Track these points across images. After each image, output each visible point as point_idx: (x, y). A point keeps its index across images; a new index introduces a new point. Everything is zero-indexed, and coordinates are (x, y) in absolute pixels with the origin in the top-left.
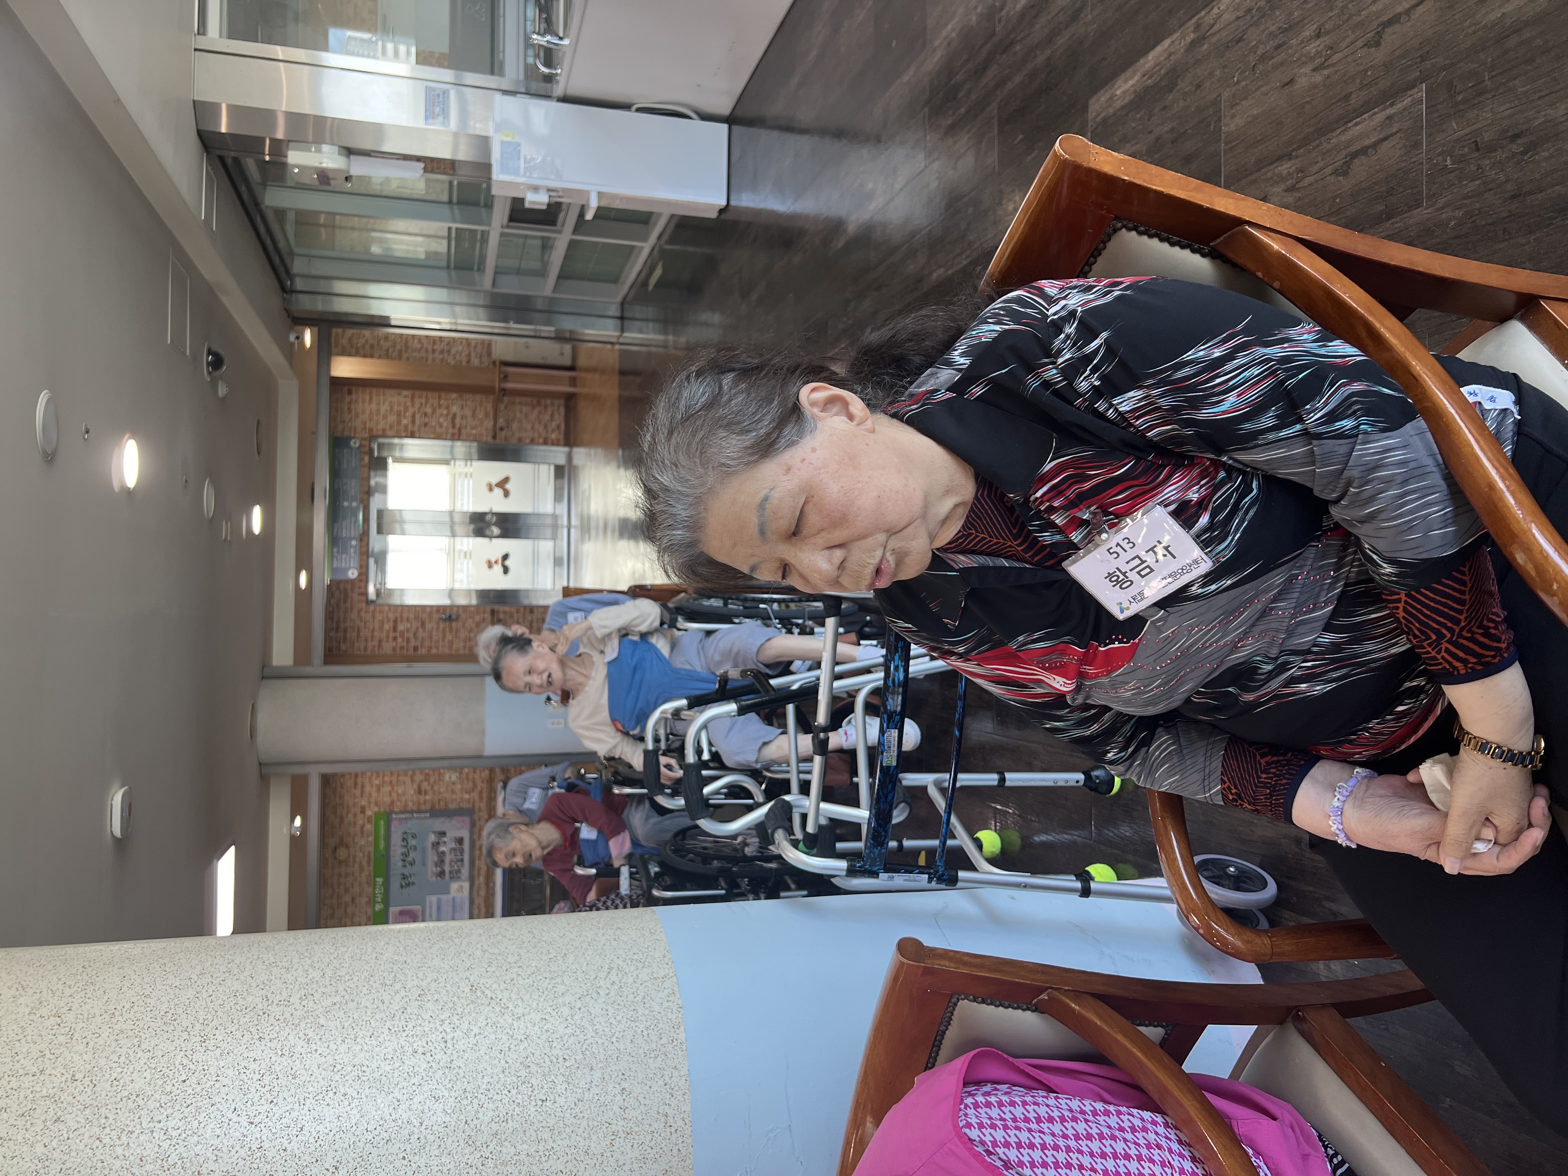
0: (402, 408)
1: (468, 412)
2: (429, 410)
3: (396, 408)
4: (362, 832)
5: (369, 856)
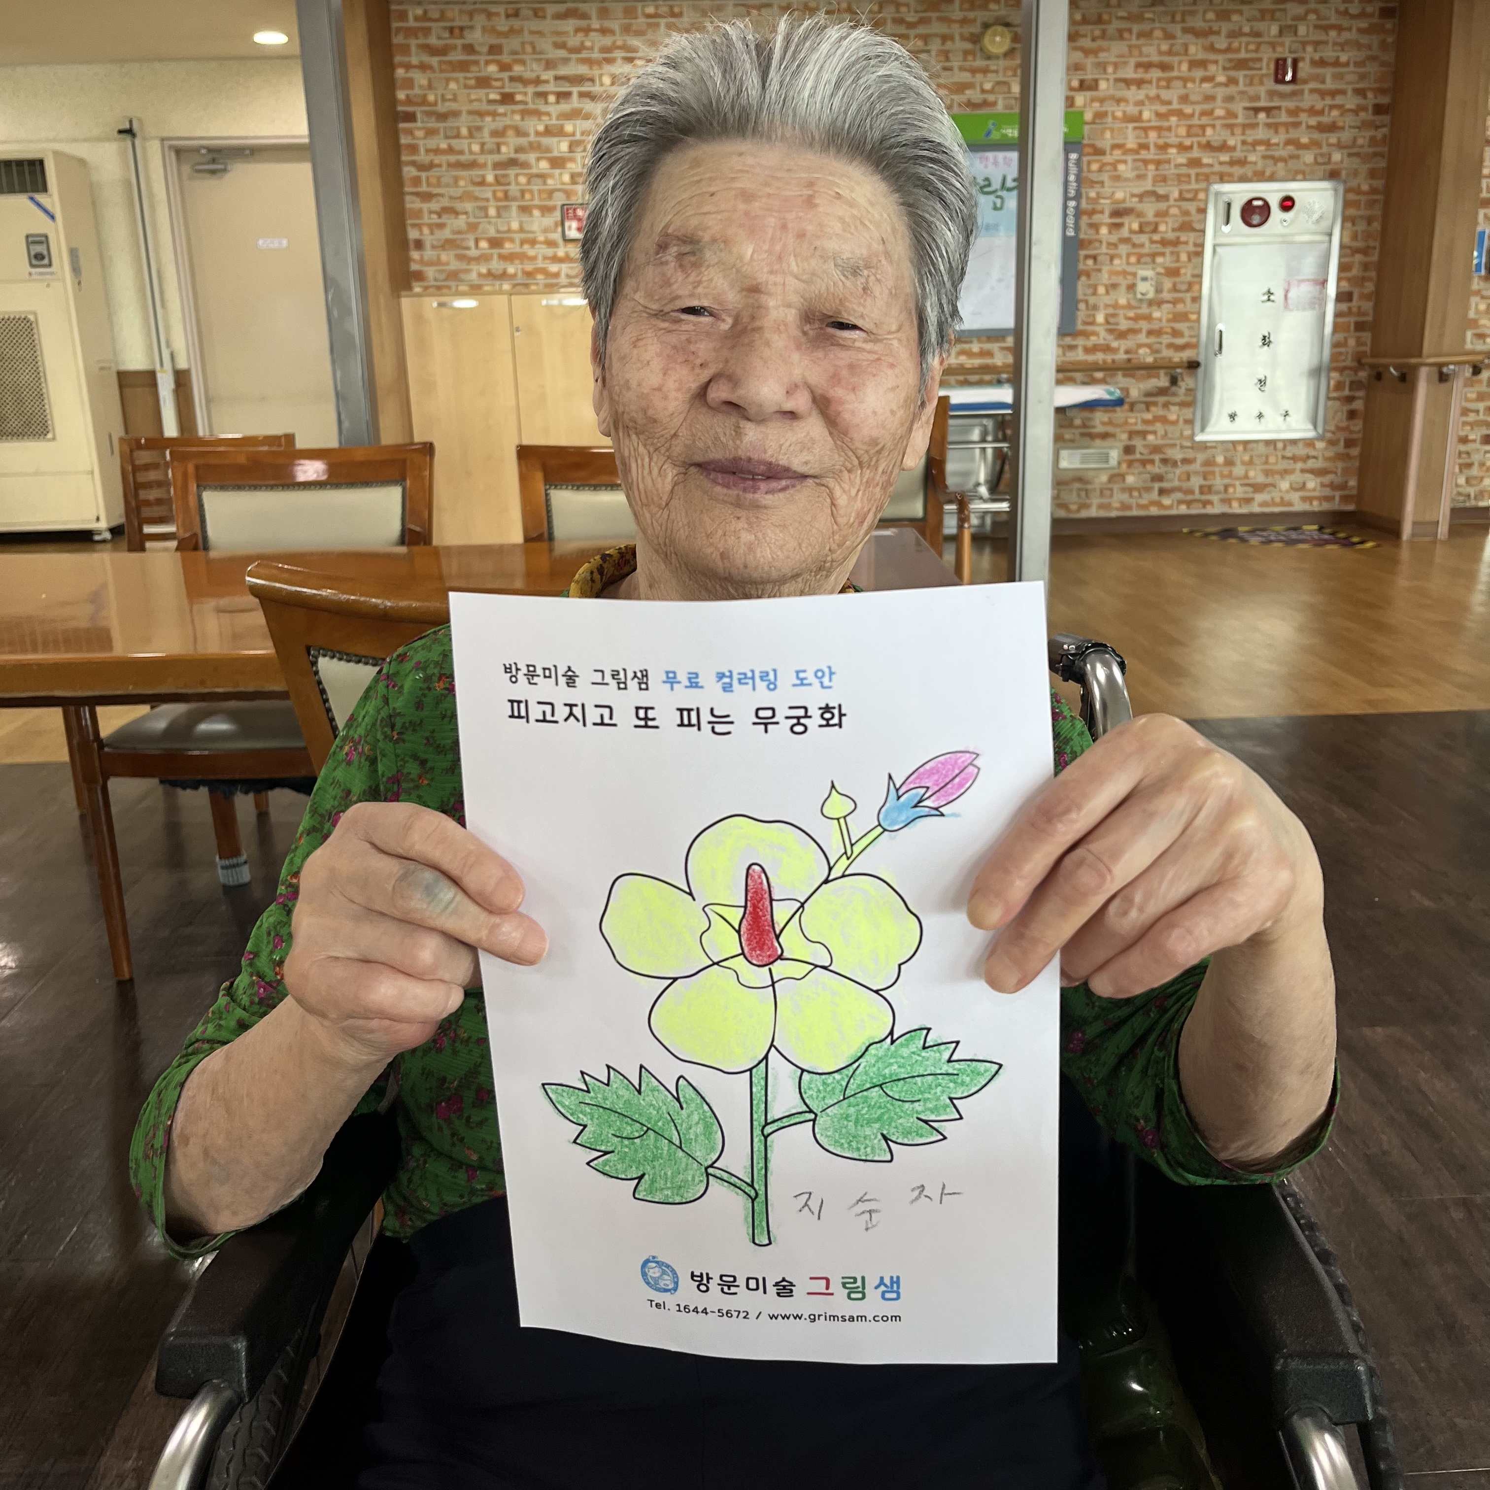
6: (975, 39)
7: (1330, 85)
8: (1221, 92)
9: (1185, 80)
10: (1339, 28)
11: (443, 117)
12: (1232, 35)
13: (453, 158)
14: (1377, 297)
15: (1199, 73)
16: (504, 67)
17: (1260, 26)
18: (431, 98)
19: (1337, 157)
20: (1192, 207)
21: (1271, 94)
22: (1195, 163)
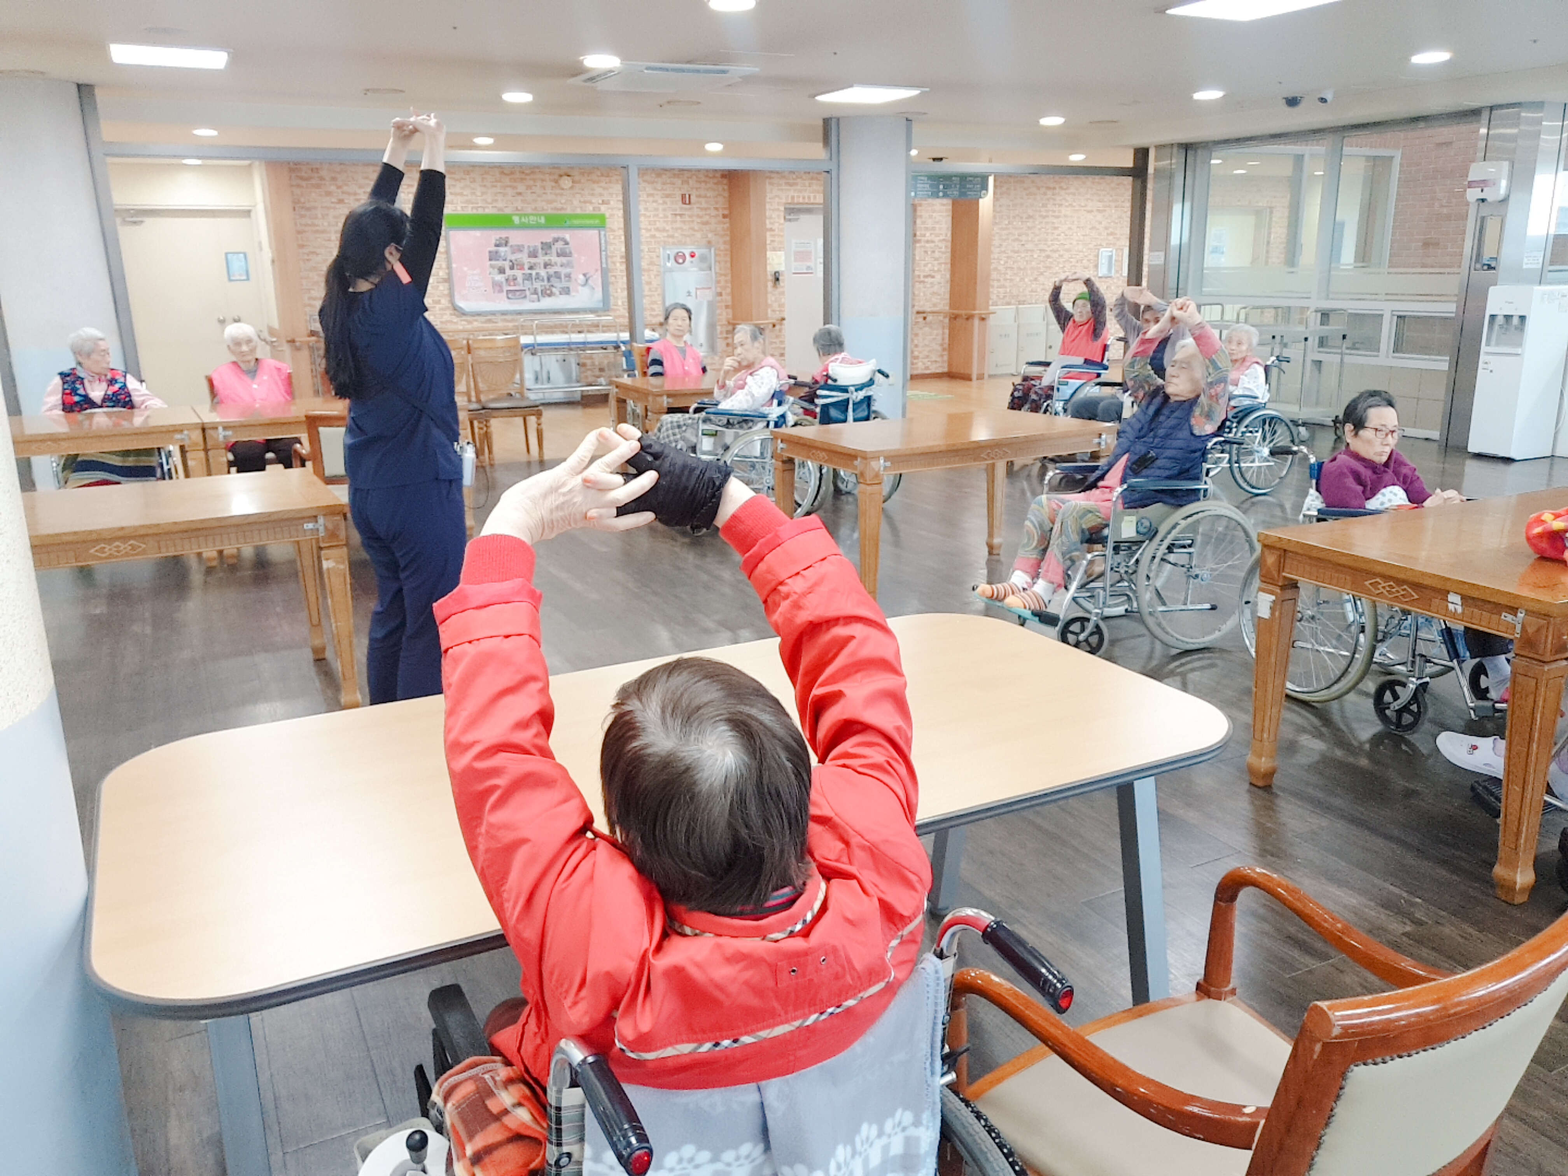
0: (937, 231)
1: (935, 289)
2: (937, 255)
3: (937, 226)
4: (585, 202)
5: (562, 209)
6: (556, 182)
7: (704, 205)
8: (661, 207)
9: (646, 202)
10: (706, 182)
11: (308, 209)
12: (664, 183)
13: (315, 228)
14: (733, 294)
15: (651, 199)
16: (339, 187)
17: (674, 180)
18: (302, 200)
19: (710, 235)
20: (654, 255)
21: (681, 209)
22: (653, 236)
